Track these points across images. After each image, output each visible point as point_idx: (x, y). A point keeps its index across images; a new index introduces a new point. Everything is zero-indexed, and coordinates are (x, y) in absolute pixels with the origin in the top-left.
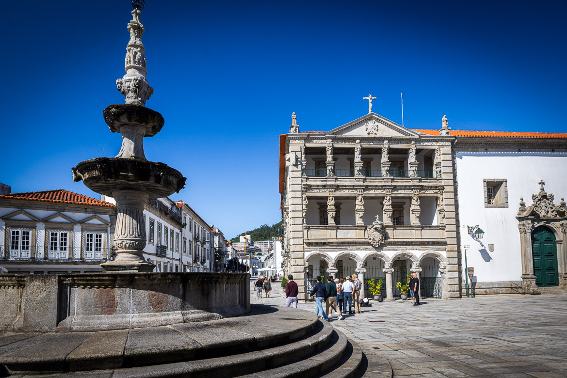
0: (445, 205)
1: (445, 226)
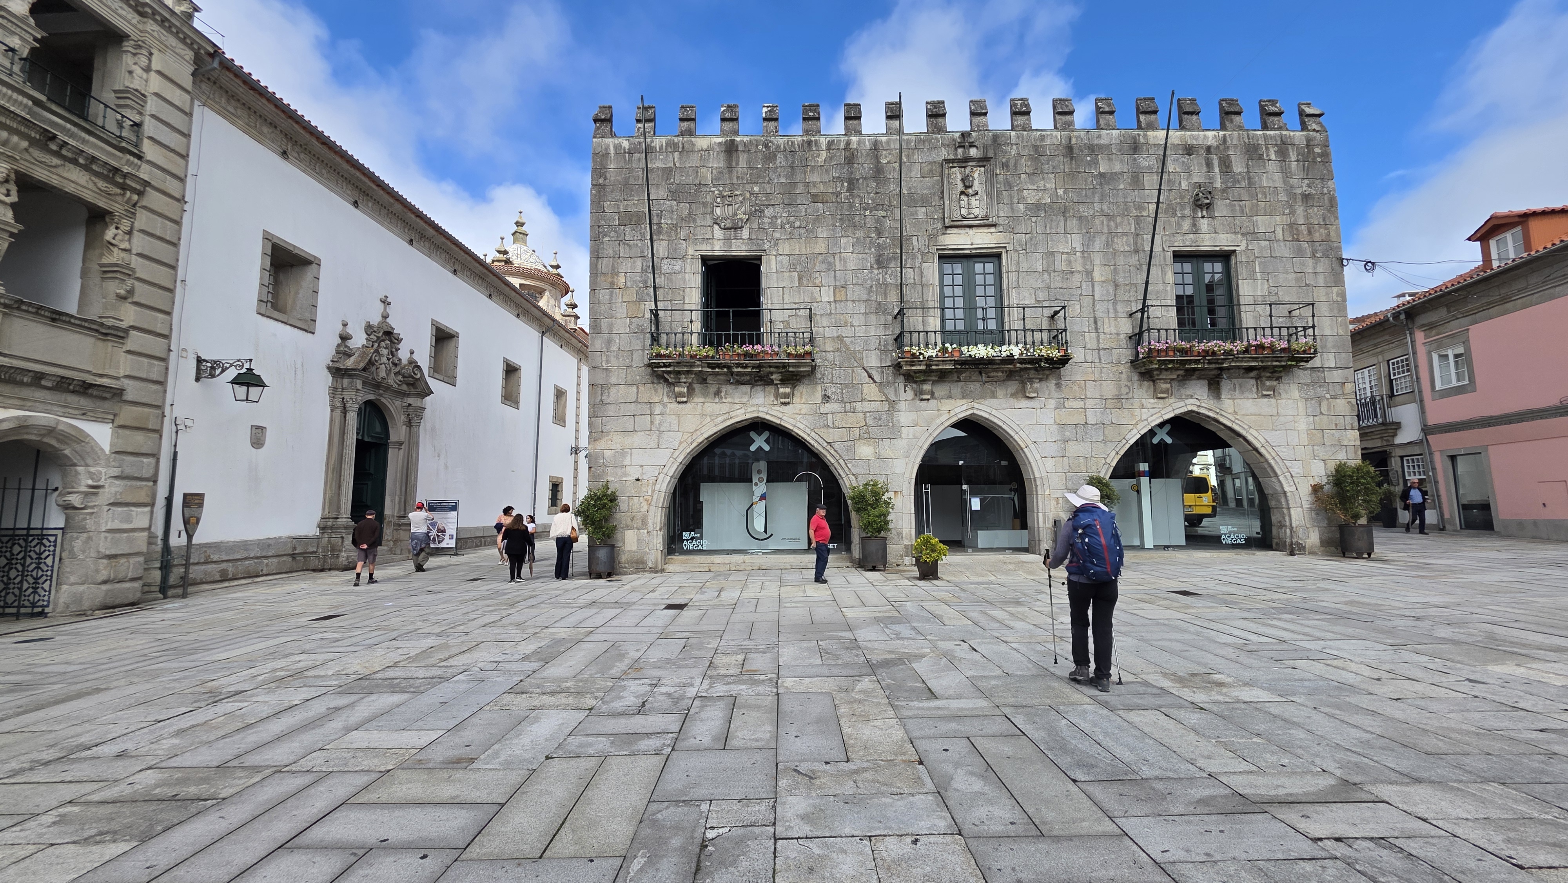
0: (140, 255)
1: (126, 331)
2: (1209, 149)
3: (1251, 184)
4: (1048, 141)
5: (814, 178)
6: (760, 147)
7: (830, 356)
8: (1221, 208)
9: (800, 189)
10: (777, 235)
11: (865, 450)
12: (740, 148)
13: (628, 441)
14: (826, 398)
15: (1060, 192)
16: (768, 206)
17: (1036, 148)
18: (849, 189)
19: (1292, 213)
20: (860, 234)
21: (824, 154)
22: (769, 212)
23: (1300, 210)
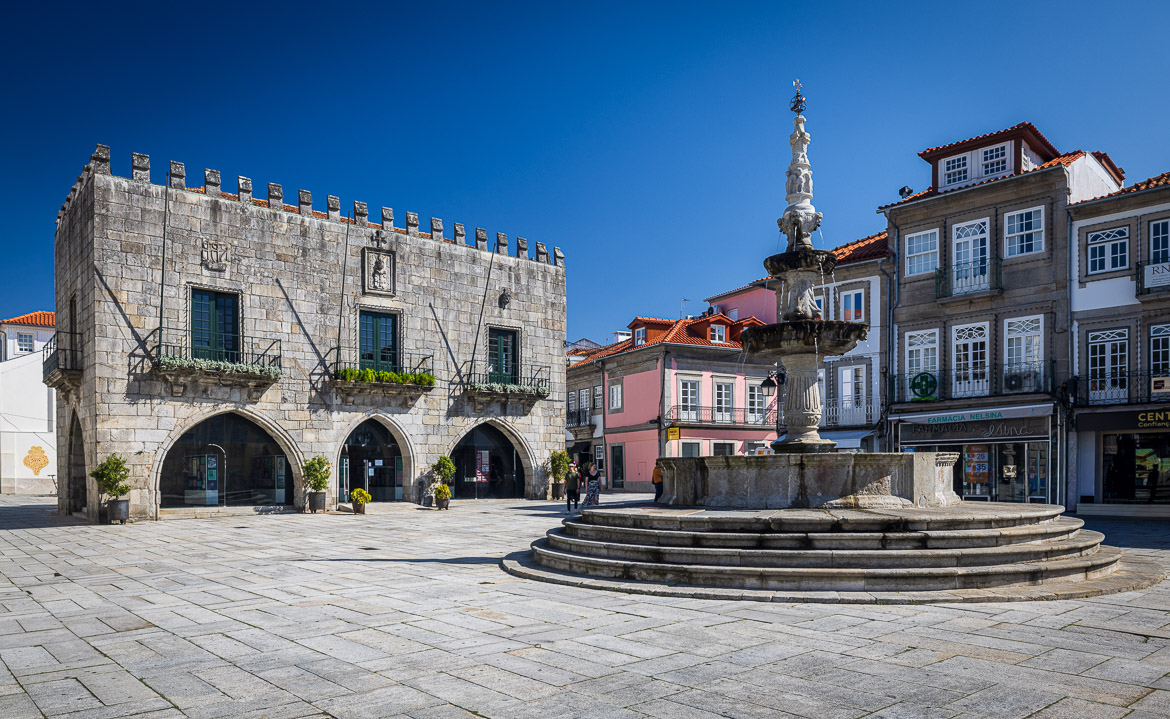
2: (510, 268)
3: (528, 293)
4: (427, 247)
5: (278, 242)
6: (238, 211)
7: (288, 371)
8: (514, 303)
9: (268, 248)
10: (251, 280)
11: (309, 436)
12: (223, 208)
13: (132, 423)
14: (284, 400)
15: (433, 281)
16: (244, 257)
17: (420, 249)
18: (304, 255)
19: (546, 313)
20: (310, 288)
21: (285, 226)
22: (245, 261)
23: (550, 311)
